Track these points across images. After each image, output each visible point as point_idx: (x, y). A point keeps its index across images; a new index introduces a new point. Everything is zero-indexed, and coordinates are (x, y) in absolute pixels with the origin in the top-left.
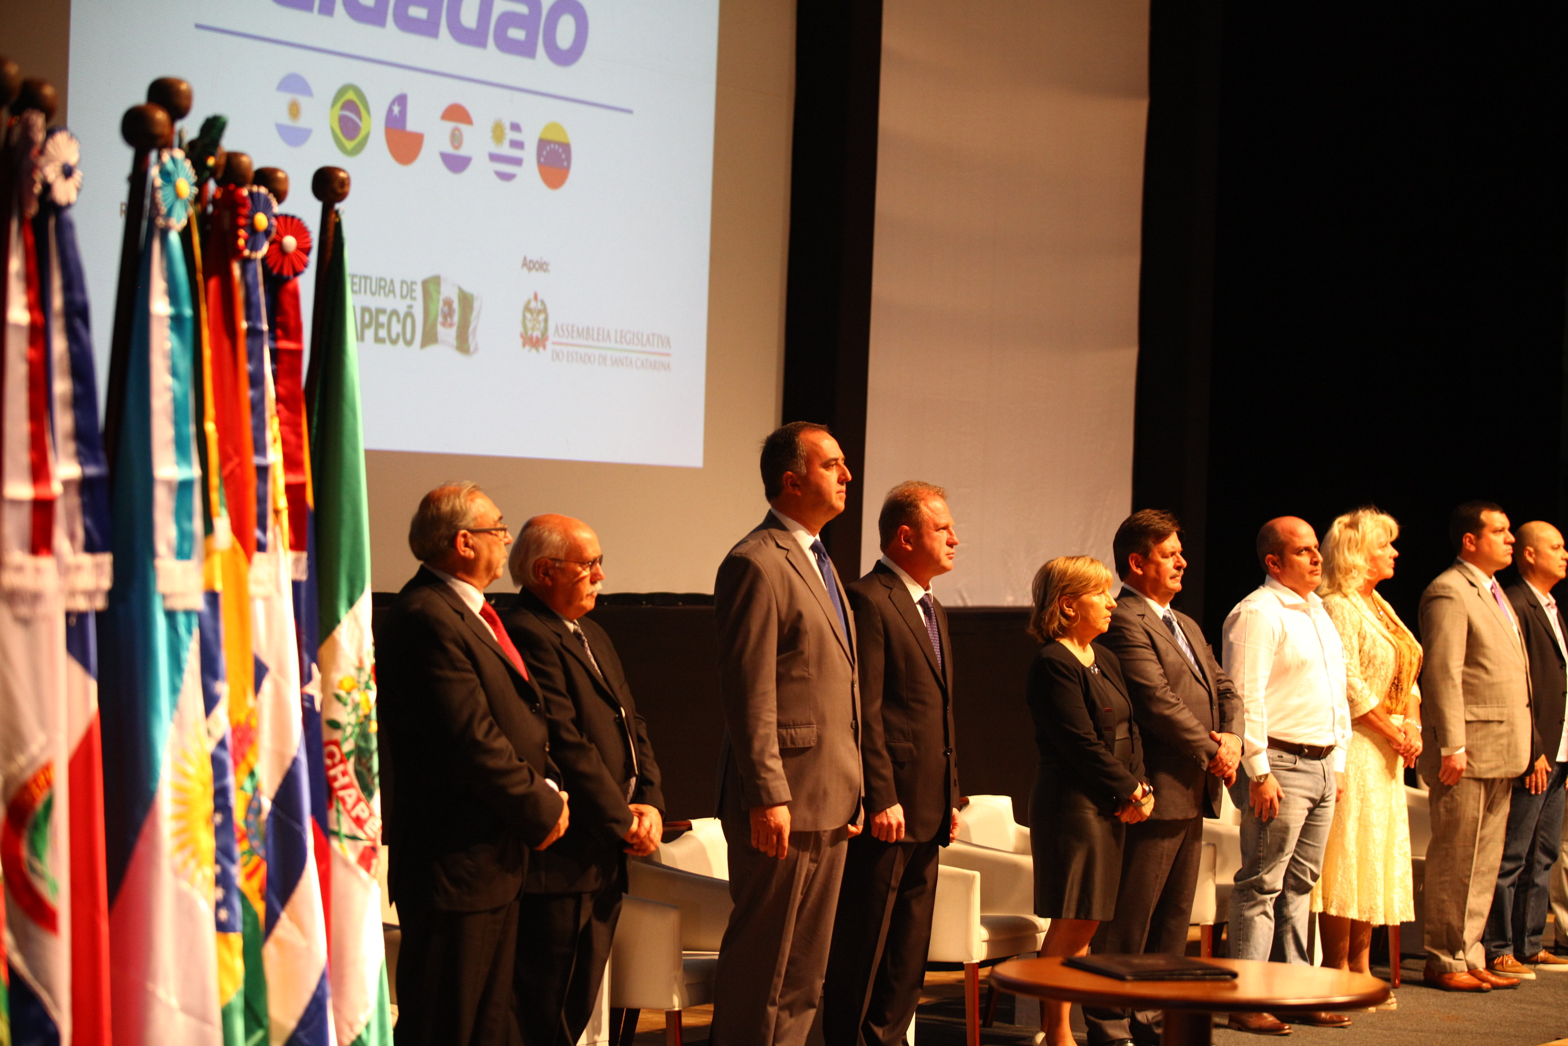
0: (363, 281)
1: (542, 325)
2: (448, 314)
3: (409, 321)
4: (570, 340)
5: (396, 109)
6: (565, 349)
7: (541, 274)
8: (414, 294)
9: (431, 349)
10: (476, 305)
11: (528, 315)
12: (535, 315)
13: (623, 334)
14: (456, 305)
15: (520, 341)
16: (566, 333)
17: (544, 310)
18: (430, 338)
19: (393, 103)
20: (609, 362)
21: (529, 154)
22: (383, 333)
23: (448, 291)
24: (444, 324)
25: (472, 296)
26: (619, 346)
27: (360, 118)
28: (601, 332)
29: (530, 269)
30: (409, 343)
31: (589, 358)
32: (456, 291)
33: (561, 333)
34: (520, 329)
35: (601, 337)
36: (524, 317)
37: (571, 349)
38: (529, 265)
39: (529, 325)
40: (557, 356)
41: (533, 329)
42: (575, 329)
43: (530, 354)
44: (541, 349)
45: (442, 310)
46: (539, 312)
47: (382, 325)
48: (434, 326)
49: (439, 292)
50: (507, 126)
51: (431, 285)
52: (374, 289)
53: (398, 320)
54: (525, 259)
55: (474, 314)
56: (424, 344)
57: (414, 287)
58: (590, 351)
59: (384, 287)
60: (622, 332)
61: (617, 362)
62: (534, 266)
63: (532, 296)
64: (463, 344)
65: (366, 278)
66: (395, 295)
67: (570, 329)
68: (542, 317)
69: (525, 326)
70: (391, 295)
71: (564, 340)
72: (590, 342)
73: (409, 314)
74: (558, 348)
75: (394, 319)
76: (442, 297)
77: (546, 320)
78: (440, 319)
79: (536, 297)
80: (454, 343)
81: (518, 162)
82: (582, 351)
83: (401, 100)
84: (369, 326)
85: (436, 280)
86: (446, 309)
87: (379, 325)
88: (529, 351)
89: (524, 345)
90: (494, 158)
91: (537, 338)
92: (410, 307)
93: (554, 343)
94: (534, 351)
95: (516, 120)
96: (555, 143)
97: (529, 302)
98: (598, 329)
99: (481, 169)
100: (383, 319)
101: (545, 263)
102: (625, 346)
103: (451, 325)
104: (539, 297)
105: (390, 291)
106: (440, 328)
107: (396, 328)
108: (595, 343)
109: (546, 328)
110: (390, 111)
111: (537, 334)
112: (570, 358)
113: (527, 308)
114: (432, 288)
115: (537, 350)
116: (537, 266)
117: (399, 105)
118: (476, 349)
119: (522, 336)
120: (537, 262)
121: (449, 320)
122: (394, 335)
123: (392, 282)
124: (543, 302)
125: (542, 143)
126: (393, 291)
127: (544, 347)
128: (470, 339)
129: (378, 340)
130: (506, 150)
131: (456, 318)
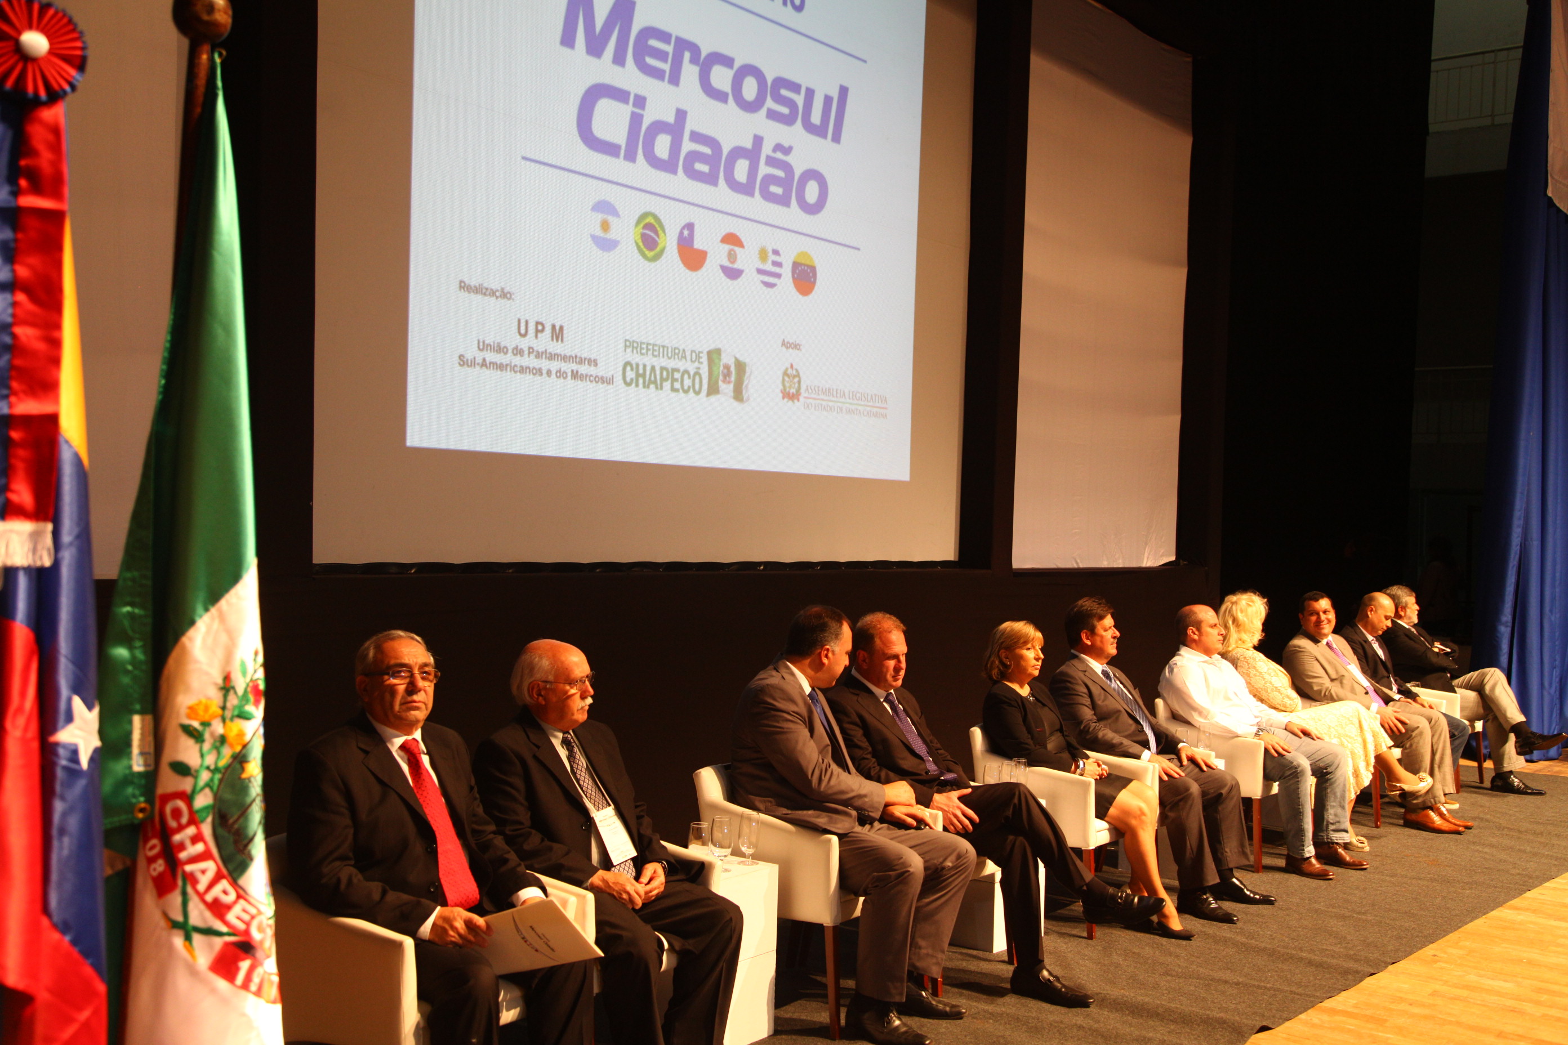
0: (661, 349)
1: (797, 385)
2: (727, 375)
3: (697, 378)
4: (816, 396)
5: (686, 233)
6: (813, 402)
7: (795, 351)
8: (701, 360)
9: (714, 398)
10: (748, 370)
11: (786, 378)
12: (791, 378)
13: (854, 394)
14: (733, 369)
15: (781, 395)
16: (814, 391)
17: (798, 375)
18: (713, 390)
19: (683, 228)
20: (844, 411)
21: (786, 271)
22: (677, 385)
23: (727, 359)
24: (724, 381)
25: (745, 363)
26: (851, 401)
27: (658, 236)
28: (839, 391)
29: (787, 348)
30: (698, 393)
31: (831, 409)
32: (733, 359)
33: (810, 391)
34: (781, 387)
35: (838, 395)
36: (783, 380)
37: (818, 402)
38: (787, 345)
39: (787, 385)
40: (807, 406)
41: (790, 387)
42: (820, 389)
43: (788, 404)
44: (796, 401)
45: (722, 372)
46: (794, 377)
47: (677, 380)
48: (717, 382)
49: (720, 359)
50: (770, 251)
51: (713, 355)
52: (670, 355)
53: (689, 377)
54: (784, 341)
55: (747, 376)
56: (709, 394)
57: (701, 355)
58: (831, 404)
59: (678, 354)
60: (853, 392)
61: (850, 412)
62: (790, 345)
63: (789, 366)
64: (738, 395)
65: (664, 347)
66: (686, 360)
67: (817, 389)
68: (796, 380)
69: (784, 385)
70: (684, 360)
71: (812, 396)
72: (831, 398)
73: (697, 373)
74: (808, 401)
75: (686, 376)
76: (722, 363)
77: (799, 382)
78: (721, 378)
79: (792, 366)
80: (732, 394)
81: (778, 276)
82: (825, 403)
83: (690, 226)
84: (666, 380)
85: (718, 352)
86: (726, 371)
87: (674, 380)
88: (787, 402)
89: (783, 398)
90: (760, 271)
91: (793, 394)
92: (698, 368)
93: (806, 398)
94: (790, 402)
95: (776, 248)
96: (805, 265)
97: (787, 370)
98: (837, 390)
99: (750, 279)
100: (677, 375)
101: (798, 344)
102: (855, 402)
103: (729, 382)
104: (794, 367)
105: (682, 357)
106: (721, 384)
107: (688, 382)
108: (835, 399)
109: (799, 387)
110: (681, 233)
111: (793, 391)
112: (817, 408)
113: (785, 373)
114: (714, 356)
115: (793, 401)
116: (792, 346)
117: (688, 230)
118: (748, 399)
119: (782, 392)
120: (792, 343)
121: (727, 378)
122: (686, 387)
123: (684, 351)
124: (797, 370)
125: (796, 265)
126: (685, 357)
127: (798, 400)
128: (744, 393)
129: (673, 390)
130: (769, 267)
131: (733, 378)
